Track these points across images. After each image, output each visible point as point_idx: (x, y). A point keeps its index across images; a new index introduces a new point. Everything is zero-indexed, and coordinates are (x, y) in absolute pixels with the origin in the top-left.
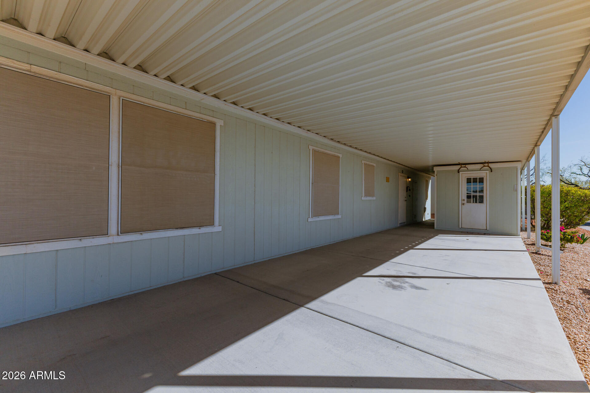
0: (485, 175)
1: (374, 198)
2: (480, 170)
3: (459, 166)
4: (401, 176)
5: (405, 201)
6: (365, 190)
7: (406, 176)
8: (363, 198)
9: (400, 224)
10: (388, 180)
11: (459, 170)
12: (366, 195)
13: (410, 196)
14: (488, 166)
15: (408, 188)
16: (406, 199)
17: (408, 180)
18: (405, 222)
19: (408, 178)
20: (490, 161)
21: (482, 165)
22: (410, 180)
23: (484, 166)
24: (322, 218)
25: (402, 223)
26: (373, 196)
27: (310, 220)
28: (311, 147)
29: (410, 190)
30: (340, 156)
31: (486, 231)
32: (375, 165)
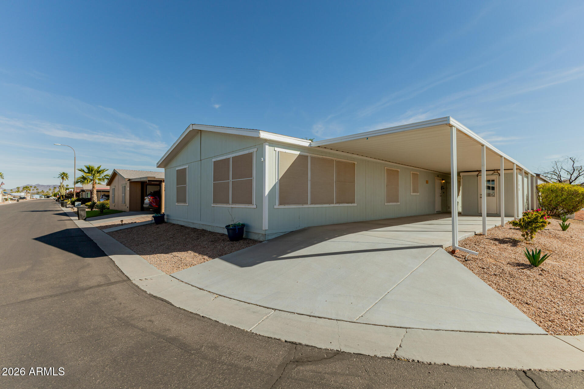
0: (495, 178)
1: (418, 194)
2: (492, 174)
3: (478, 172)
4: (437, 179)
5: (441, 196)
6: (413, 189)
7: (441, 179)
8: (412, 194)
9: (437, 212)
10: (427, 182)
11: (478, 175)
12: (413, 192)
13: (444, 193)
14: (497, 172)
15: (443, 187)
16: (441, 195)
17: (442, 181)
18: (440, 211)
19: (443, 180)
20: (498, 169)
21: (493, 172)
22: (444, 181)
23: (495, 172)
24: (391, 204)
25: (438, 211)
26: (418, 193)
27: (386, 204)
28: (386, 168)
29: (444, 188)
30: (399, 170)
31: (497, 215)
32: (418, 173)
